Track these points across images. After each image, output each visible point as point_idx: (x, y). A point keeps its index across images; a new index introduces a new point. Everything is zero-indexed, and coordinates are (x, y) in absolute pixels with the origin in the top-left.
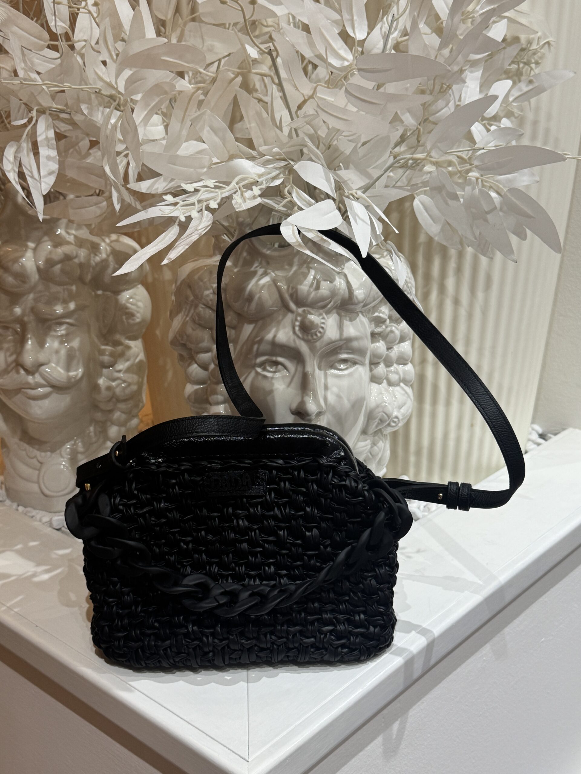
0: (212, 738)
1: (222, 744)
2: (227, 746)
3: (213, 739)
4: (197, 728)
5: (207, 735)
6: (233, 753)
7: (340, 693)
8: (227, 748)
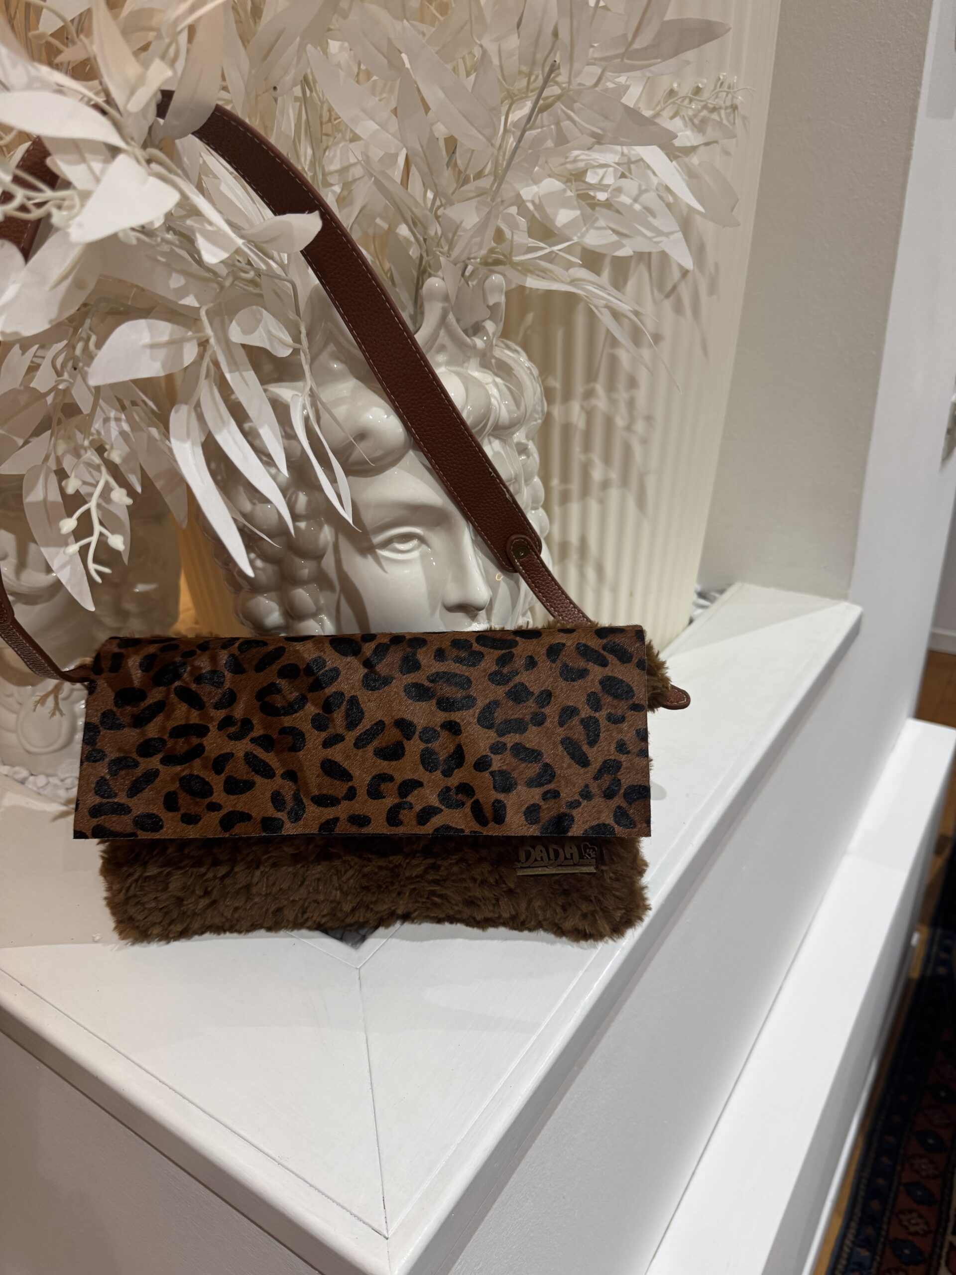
0: (319, 1191)
1: (338, 1204)
2: (349, 1208)
3: (323, 1194)
4: (293, 1173)
5: (311, 1185)
6: (358, 1222)
7: (519, 1064)
8: (347, 1211)
